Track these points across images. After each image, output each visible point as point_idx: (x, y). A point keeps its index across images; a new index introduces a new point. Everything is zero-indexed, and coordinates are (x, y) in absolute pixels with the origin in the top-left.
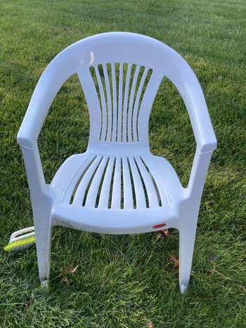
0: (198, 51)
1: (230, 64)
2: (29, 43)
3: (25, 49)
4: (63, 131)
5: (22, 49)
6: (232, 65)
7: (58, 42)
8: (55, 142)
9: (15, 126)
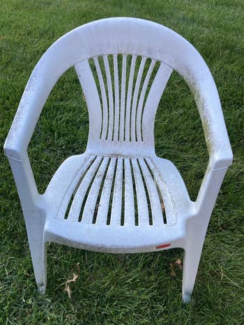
0: (203, 21)
1: (237, 36)
2: (21, 15)
3: (17, 22)
4: (61, 119)
5: (13, 22)
6: (239, 37)
7: (51, 13)
8: (52, 131)
9: (10, 113)
